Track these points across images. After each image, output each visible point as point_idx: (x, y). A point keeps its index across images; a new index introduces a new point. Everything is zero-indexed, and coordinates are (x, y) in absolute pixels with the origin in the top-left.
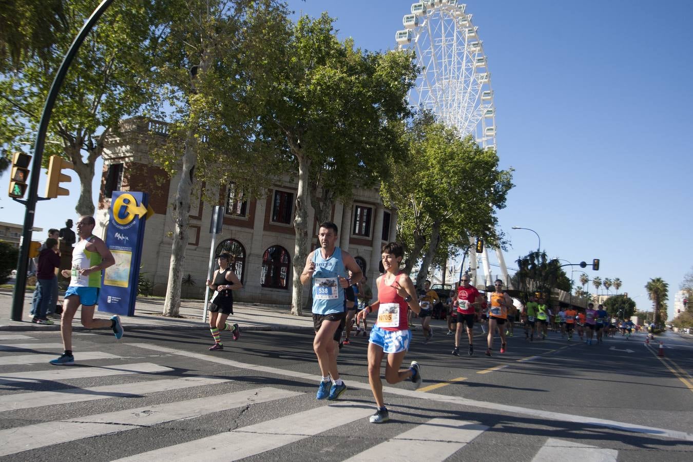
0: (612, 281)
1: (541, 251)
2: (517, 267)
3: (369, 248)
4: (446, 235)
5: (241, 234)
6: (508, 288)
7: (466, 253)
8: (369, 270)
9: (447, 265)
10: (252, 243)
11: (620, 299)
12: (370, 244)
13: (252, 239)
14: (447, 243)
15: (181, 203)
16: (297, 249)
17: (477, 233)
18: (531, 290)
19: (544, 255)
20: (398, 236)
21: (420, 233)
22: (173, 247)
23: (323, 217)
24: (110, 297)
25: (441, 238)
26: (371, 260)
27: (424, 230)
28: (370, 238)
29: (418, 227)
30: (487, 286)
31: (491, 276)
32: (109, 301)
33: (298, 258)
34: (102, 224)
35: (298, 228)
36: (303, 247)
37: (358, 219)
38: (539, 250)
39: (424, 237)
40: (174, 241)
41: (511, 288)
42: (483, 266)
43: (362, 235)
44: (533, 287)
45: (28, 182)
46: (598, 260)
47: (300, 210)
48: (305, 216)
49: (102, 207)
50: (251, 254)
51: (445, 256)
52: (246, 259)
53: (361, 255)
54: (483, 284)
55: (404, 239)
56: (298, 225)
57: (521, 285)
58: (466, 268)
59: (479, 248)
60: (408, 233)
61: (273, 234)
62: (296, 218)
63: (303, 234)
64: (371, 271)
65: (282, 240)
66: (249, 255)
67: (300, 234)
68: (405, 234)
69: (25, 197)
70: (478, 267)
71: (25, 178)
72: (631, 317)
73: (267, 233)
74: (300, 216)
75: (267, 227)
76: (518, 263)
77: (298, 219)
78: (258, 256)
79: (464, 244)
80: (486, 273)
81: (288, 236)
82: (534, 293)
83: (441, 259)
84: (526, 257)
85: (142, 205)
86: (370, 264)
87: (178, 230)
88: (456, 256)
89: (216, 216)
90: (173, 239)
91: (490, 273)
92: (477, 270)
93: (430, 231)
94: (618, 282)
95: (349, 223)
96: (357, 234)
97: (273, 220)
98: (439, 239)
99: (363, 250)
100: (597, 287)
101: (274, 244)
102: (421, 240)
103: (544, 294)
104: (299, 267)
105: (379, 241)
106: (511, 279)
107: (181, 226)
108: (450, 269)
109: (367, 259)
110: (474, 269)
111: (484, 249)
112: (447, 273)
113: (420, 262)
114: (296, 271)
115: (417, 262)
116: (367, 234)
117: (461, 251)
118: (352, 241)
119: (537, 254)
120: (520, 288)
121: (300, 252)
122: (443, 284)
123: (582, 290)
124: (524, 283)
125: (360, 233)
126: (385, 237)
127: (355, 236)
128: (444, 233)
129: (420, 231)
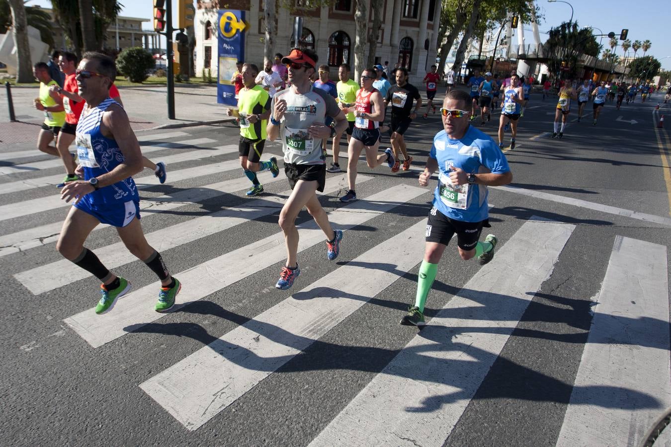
0: (642, 43)
1: (573, 21)
2: (548, 37)
3: (416, 29)
4: (485, 11)
5: (311, 24)
6: (538, 55)
7: (503, 27)
8: (416, 48)
9: (485, 35)
10: (319, 30)
11: (645, 61)
12: (418, 25)
13: (319, 26)
14: (485, 19)
15: (269, 14)
16: (358, 39)
17: (513, 10)
18: (559, 57)
19: (575, 25)
20: (442, 12)
21: (462, 11)
22: (265, 51)
23: (377, 4)
24: (225, 93)
25: (480, 15)
26: (418, 40)
27: (466, 7)
28: (417, 20)
29: (461, 5)
30: (520, 53)
31: (524, 46)
32: (225, 96)
33: (358, 47)
35: (358, 21)
36: (362, 37)
37: (408, 3)
38: (571, 21)
39: (465, 14)
40: (265, 46)
41: (541, 56)
42: (517, 35)
43: (411, 18)
44: (561, 56)
46: (627, 31)
47: (360, 5)
48: (363, 11)
49: (200, 7)
50: (319, 39)
51: (484, 28)
52: (316, 44)
53: (409, 35)
54: (516, 52)
55: (447, 16)
56: (358, 18)
57: (550, 54)
58: (502, 36)
59: (514, 24)
60: (451, 10)
61: (336, 21)
62: (357, 13)
63: (362, 26)
64: (418, 49)
65: (346, 27)
66: (318, 41)
67: (360, 26)
68: (448, 10)
70: (513, 35)
71: (163, 16)
72: (654, 77)
73: (332, 20)
74: (359, 10)
75: (331, 16)
76: (550, 34)
77: (358, 13)
78: (325, 41)
79: (500, 18)
80: (520, 42)
81: (349, 22)
82: (561, 61)
83: (478, 31)
84: (558, 28)
85: (241, 21)
86: (417, 43)
87: (268, 36)
88: (493, 29)
89: (297, 26)
90: (264, 44)
91: (523, 41)
92: (512, 37)
93: (471, 8)
94: (648, 44)
95: (400, 7)
96: (406, 17)
97: (336, 9)
98: (478, 17)
99: (411, 31)
100: (626, 49)
101: (338, 29)
102: (462, 17)
103: (570, 63)
104: (359, 54)
105: (425, 22)
106: (542, 46)
107: (270, 33)
108: (487, 38)
109: (415, 39)
110: (510, 37)
111: (519, 23)
112: (484, 41)
113: (461, 37)
114: (357, 58)
116: (415, 16)
117: (498, 25)
118: (402, 23)
119: (569, 24)
120: (549, 56)
121: (360, 41)
122: (479, 55)
123: (610, 52)
124: (553, 52)
125: (409, 16)
126: (431, 18)
127: (405, 19)
128: (483, 10)
129: (462, 8)
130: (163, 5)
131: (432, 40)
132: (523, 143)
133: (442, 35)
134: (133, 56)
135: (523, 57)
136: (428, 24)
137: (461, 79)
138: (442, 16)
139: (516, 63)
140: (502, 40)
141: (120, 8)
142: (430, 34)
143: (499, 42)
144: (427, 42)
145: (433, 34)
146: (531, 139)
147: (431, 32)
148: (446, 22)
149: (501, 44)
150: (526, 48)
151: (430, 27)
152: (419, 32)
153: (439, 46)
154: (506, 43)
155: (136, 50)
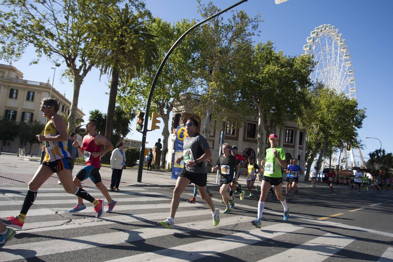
1: (382, 149)
2: (369, 157)
3: (293, 149)
4: (331, 142)
6: (364, 168)
7: (342, 151)
9: (332, 157)
12: (293, 147)
14: (332, 146)
15: (206, 131)
16: (258, 150)
17: (347, 141)
18: (377, 169)
19: (384, 151)
20: (307, 143)
24: (176, 172)
25: (328, 144)
26: (294, 155)
27: (320, 140)
28: (293, 144)
29: (317, 138)
30: (353, 167)
31: (355, 162)
32: (176, 174)
33: (259, 155)
34: (172, 140)
35: (259, 141)
36: (261, 149)
37: (287, 135)
38: (381, 149)
39: (320, 143)
41: (366, 168)
42: (350, 157)
43: (290, 143)
44: (378, 167)
45: (143, 124)
47: (260, 132)
48: (262, 135)
49: (172, 133)
51: (331, 152)
53: (289, 152)
54: (351, 166)
55: (310, 144)
56: (259, 139)
57: (371, 166)
58: (342, 158)
59: (348, 148)
60: (312, 141)
61: (247, 143)
62: (258, 136)
63: (261, 143)
65: (252, 146)
67: (260, 143)
68: (310, 142)
69: (143, 130)
70: (348, 158)
71: (142, 122)
73: (244, 143)
74: (259, 135)
75: (244, 140)
76: (370, 155)
77: (259, 136)
79: (340, 146)
80: (352, 160)
81: (254, 144)
82: (379, 170)
83: (328, 154)
84: (374, 152)
88: (336, 152)
89: (221, 136)
91: (354, 160)
92: (348, 159)
93: (323, 140)
95: (283, 137)
96: (286, 142)
97: (247, 137)
99: (290, 150)
101: (248, 148)
102: (318, 145)
103: (384, 171)
104: (259, 158)
105: (297, 145)
106: (366, 163)
108: (334, 159)
109: (292, 154)
110: (346, 159)
111: (351, 148)
112: (332, 161)
113: (318, 155)
114: (258, 160)
115: (316, 155)
116: (292, 142)
117: (339, 150)
118: (285, 146)
119: (380, 151)
120: (371, 168)
121: (260, 151)
122: (330, 166)
124: (373, 165)
125: (288, 142)
126: (301, 143)
127: (286, 143)
128: (330, 141)
129: (318, 140)
130: (143, 117)
131: (302, 155)
132: (366, 207)
133: (307, 155)
134: (129, 152)
135: (355, 168)
136: (299, 147)
137: (320, 179)
138: (307, 145)
140: (342, 160)
141: (129, 131)
142: (301, 152)
143: (340, 161)
144: (299, 156)
145: (302, 153)
146: (371, 206)
147: (301, 151)
148: (309, 147)
149: (342, 162)
150: (357, 164)
151: (301, 148)
152: (294, 151)
153: (306, 160)
154: (344, 162)
155: (132, 149)
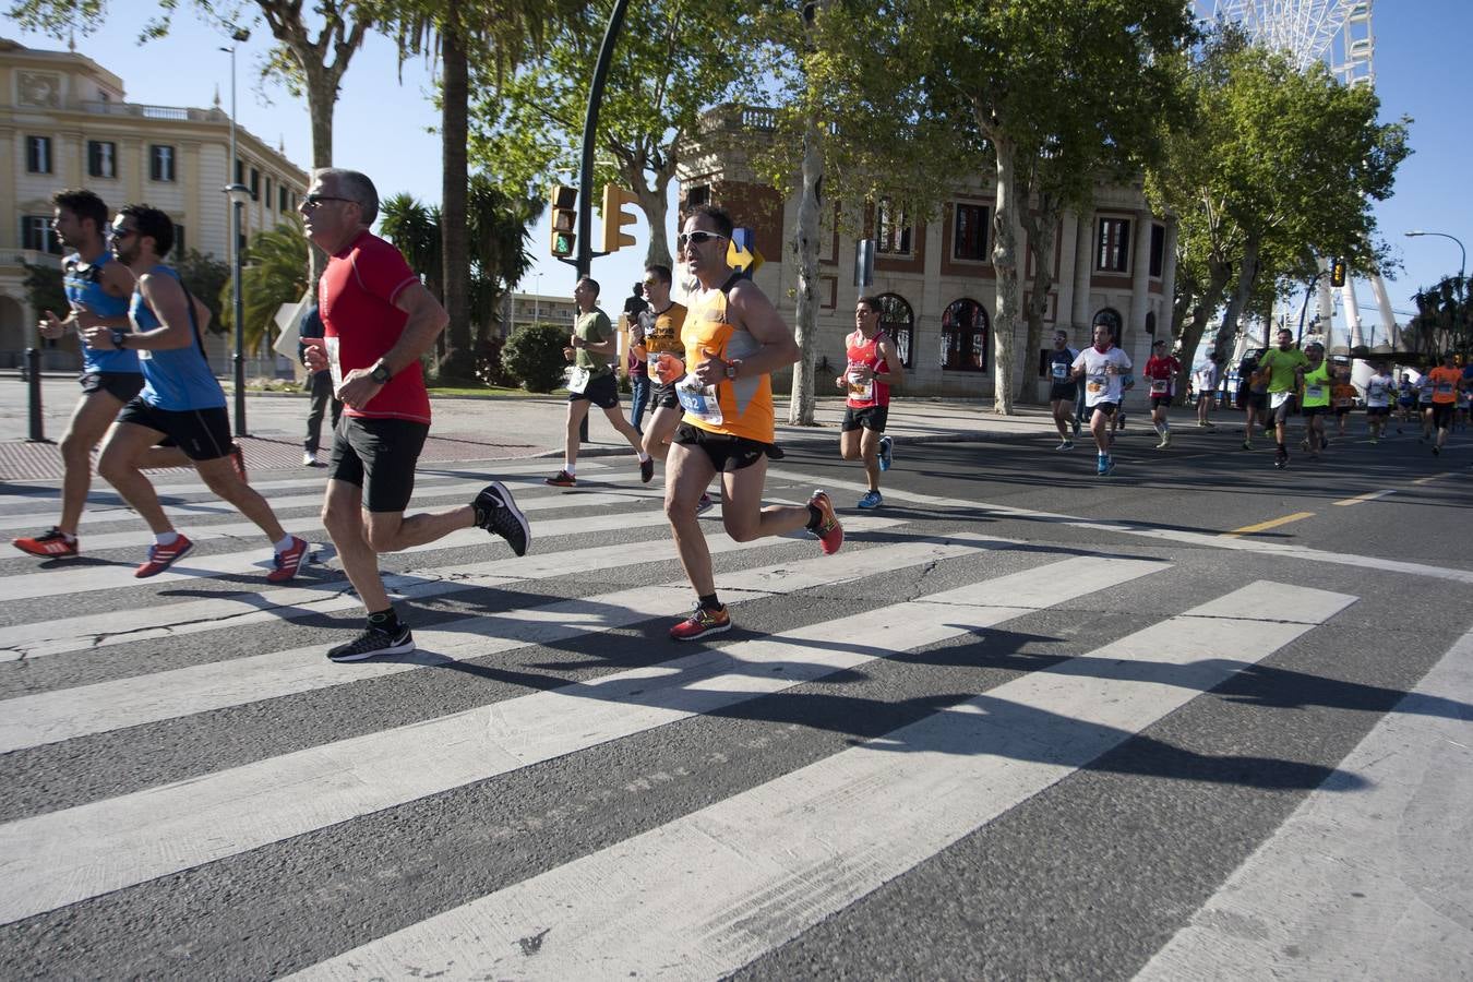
2: (1414, 309)
3: (1127, 292)
4: (1271, 258)
5: (904, 285)
6: (1394, 348)
7: (1311, 290)
8: (1129, 331)
9: (1273, 314)
10: (922, 298)
12: (1129, 284)
13: (922, 291)
14: (1273, 273)
15: (805, 241)
16: (1000, 302)
17: (1332, 251)
20: (1179, 266)
21: (1221, 259)
22: (798, 314)
23: (1041, 244)
25: (1261, 265)
26: (1130, 314)
27: (1229, 251)
28: (1127, 274)
29: (1217, 247)
30: (1353, 346)
31: (1360, 330)
33: (1001, 318)
35: (1000, 267)
36: (1010, 299)
37: (1105, 242)
38: (1461, 273)
39: (1229, 265)
40: (798, 305)
41: (1402, 349)
42: (1344, 311)
43: (1115, 270)
44: (1448, 345)
45: (576, 231)
47: (1002, 234)
48: (1010, 245)
50: (921, 316)
51: (1270, 298)
52: (915, 324)
53: (1111, 305)
54: (1345, 344)
55: (1190, 272)
56: (999, 260)
57: (1422, 341)
58: (1311, 316)
59: (1337, 278)
60: (1198, 259)
61: (958, 279)
62: (997, 249)
63: (1009, 276)
64: (1131, 332)
65: (974, 289)
66: (919, 319)
67: (1005, 276)
68: (1192, 261)
69: (575, 256)
70: (1335, 314)
71: (571, 225)
73: (948, 279)
74: (1001, 246)
75: (947, 269)
76: (1418, 302)
77: (999, 250)
78: (932, 318)
79: (1308, 273)
80: (1350, 323)
81: (983, 281)
83: (1261, 302)
84: (1434, 288)
85: (744, 249)
86: (1129, 320)
87: (803, 285)
88: (1290, 295)
89: (862, 258)
90: (796, 301)
91: (1359, 322)
92: (1333, 318)
93: (1240, 253)
95: (1090, 251)
96: (1103, 269)
97: (956, 256)
98: (1257, 267)
99: (1115, 297)
101: (962, 297)
102: (1222, 271)
104: (1004, 333)
105: (1144, 278)
106: (1401, 332)
107: (807, 278)
108: (1279, 321)
109: (1124, 312)
110: (1327, 318)
111: (1347, 278)
113: (1221, 312)
114: (1000, 340)
115: (1215, 311)
116: (1122, 267)
117: (1301, 286)
118: (1096, 282)
119: (1458, 281)
120: (1421, 348)
121: (1005, 306)
124: (1429, 337)
125: (1109, 267)
126: (1156, 269)
127: (1100, 273)
128: (1266, 255)
129: (1221, 254)
130: (573, 204)
131: (1161, 313)
132: (1398, 488)
133: (1180, 312)
134: (535, 341)
135: (1362, 353)
136: (1151, 283)
137: (1229, 399)
138: (1178, 275)
139: (1347, 365)
140: (1312, 325)
141: (528, 263)
142: (1157, 302)
143: (1304, 328)
144: (1151, 318)
145: (1162, 303)
146: (1418, 482)
147: (1157, 298)
148: (1188, 284)
149: (1310, 333)
150: (1367, 335)
151: (1156, 288)
152: (1131, 298)
153: (1176, 332)
154: (1320, 330)
155: (543, 328)
